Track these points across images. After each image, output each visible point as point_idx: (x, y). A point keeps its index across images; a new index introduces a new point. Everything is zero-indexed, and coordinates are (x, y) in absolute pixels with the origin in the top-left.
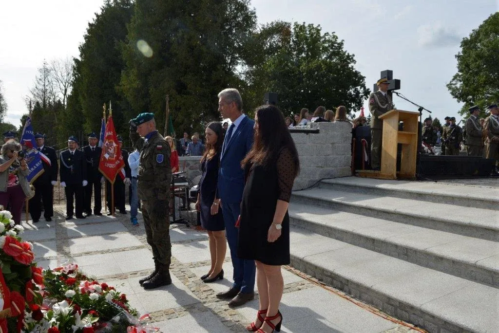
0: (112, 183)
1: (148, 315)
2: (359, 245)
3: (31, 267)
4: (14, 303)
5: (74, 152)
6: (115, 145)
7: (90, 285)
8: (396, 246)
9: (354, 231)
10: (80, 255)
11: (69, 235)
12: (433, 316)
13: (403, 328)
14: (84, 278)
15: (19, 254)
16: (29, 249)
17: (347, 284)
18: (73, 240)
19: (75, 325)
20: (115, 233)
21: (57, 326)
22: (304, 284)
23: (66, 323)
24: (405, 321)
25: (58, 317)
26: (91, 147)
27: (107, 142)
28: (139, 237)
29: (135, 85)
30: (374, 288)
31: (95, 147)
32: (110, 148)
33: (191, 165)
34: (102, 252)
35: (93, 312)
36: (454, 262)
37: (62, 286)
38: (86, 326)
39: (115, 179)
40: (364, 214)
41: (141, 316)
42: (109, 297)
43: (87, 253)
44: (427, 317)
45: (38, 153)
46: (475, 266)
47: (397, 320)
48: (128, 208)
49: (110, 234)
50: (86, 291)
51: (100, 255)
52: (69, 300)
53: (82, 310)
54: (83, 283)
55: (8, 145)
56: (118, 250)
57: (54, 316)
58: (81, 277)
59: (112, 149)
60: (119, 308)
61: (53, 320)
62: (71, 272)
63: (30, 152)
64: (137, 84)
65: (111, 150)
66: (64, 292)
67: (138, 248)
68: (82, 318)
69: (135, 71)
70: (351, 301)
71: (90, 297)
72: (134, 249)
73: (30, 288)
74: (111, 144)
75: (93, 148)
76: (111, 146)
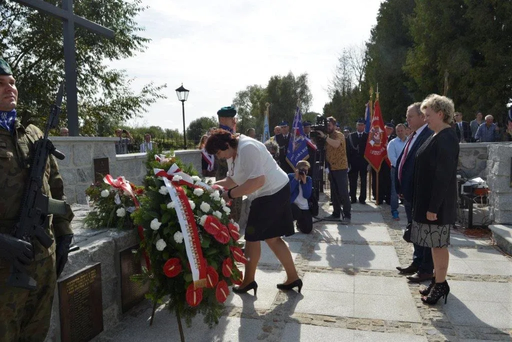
0: (377, 171)
4: (208, 275)
6: (380, 131)
20: (369, 225)
26: (359, 133)
27: (373, 128)
29: (422, 63)
31: (362, 133)
32: (376, 134)
33: (481, 153)
39: (380, 168)
59: (378, 136)
63: (298, 139)
64: (425, 61)
65: (376, 136)
69: (423, 46)
72: (379, 245)
73: (229, 265)
74: (376, 130)
75: (360, 135)
76: (376, 132)
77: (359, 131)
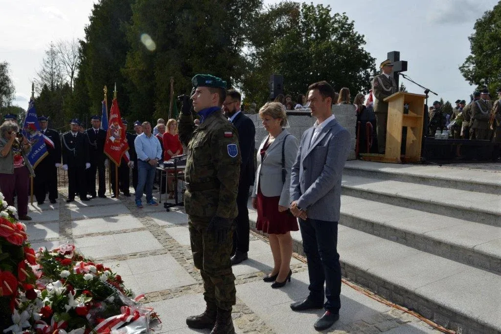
1: (143, 296)
2: (358, 229)
3: (23, 248)
4: (5, 282)
5: (76, 134)
6: (120, 127)
7: (85, 265)
8: (395, 230)
9: (354, 215)
10: (82, 236)
11: (73, 217)
12: (427, 300)
13: (397, 311)
14: (81, 258)
15: (9, 235)
16: (23, 230)
17: (343, 267)
18: (75, 222)
19: (68, 304)
20: (117, 215)
21: (50, 306)
22: (301, 267)
23: (59, 302)
24: (399, 304)
25: (52, 296)
27: (112, 125)
28: (141, 219)
30: (370, 271)
31: (98, 129)
34: (104, 234)
35: (87, 292)
36: (452, 247)
37: (58, 266)
38: (78, 306)
40: (365, 198)
41: (136, 297)
42: (103, 278)
43: (88, 235)
44: (421, 301)
45: (42, 136)
46: (473, 251)
47: (391, 303)
48: (132, 190)
49: (113, 216)
50: (81, 272)
51: (101, 237)
52: (63, 280)
53: (75, 290)
54: (78, 263)
55: (5, 127)
56: (119, 232)
57: (49, 295)
58: (78, 258)
60: (114, 289)
61: (47, 299)
62: (68, 253)
63: (34, 135)
64: (141, 67)
65: (116, 132)
66: (59, 272)
67: (139, 230)
68: (75, 298)
70: (348, 284)
71: (84, 278)
72: (135, 231)
73: (23, 268)
74: (116, 128)
75: (97, 131)
76: (116, 129)
77: (95, 128)
